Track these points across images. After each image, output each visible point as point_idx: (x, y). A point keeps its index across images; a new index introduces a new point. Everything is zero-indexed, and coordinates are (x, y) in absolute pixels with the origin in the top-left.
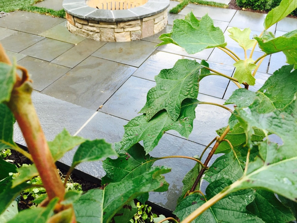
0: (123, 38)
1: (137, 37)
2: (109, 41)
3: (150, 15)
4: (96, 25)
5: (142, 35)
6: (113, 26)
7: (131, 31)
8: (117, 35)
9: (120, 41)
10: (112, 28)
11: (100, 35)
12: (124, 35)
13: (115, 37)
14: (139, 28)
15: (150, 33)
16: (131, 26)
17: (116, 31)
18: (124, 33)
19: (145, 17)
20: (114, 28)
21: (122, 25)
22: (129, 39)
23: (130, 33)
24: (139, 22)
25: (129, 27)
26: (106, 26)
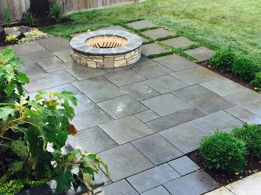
0: (91, 65)
1: (100, 66)
2: (84, 65)
3: (109, 55)
4: (79, 54)
5: (104, 66)
6: (86, 56)
7: (96, 62)
8: (88, 62)
9: (89, 66)
10: (86, 57)
11: (80, 60)
12: (92, 63)
13: (87, 63)
14: (102, 61)
15: (110, 65)
16: (96, 59)
17: (87, 60)
18: (92, 62)
19: (105, 55)
20: (87, 58)
21: (91, 57)
22: (95, 66)
23: (96, 63)
24: (102, 57)
25: (95, 59)
26: (83, 55)
